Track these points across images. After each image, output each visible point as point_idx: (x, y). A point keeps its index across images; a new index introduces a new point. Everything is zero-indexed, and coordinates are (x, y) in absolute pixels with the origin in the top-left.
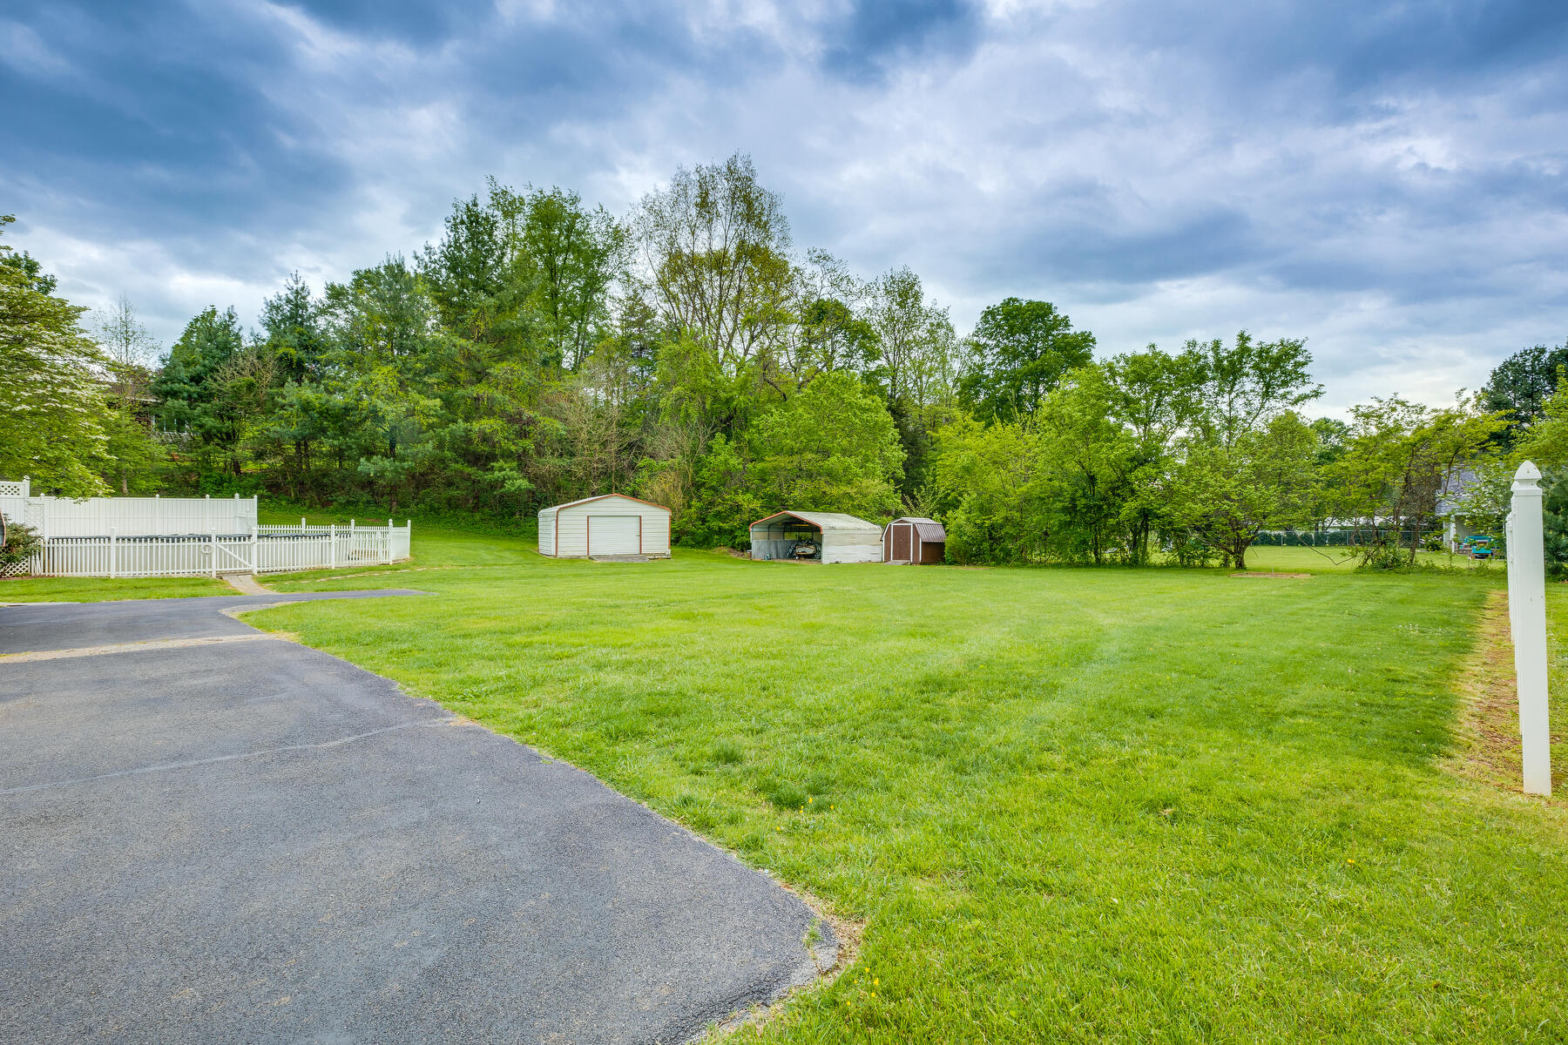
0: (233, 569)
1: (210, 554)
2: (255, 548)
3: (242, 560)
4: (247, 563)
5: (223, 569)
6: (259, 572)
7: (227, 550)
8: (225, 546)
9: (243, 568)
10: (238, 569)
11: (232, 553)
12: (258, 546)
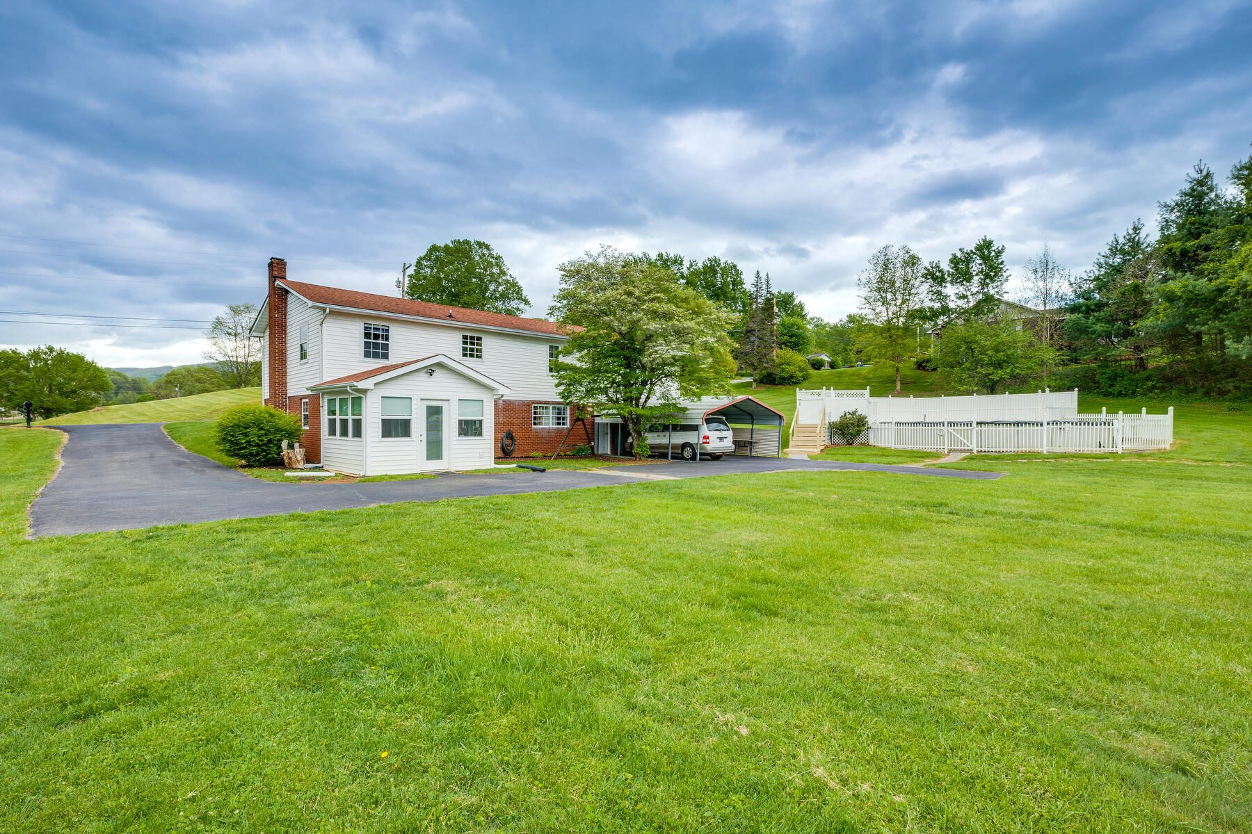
0: (959, 448)
1: (943, 436)
2: (974, 432)
3: (965, 441)
4: (969, 444)
5: (953, 447)
6: (978, 452)
7: (955, 433)
8: (954, 430)
9: (966, 448)
10: (963, 448)
11: (959, 436)
12: (977, 431)
